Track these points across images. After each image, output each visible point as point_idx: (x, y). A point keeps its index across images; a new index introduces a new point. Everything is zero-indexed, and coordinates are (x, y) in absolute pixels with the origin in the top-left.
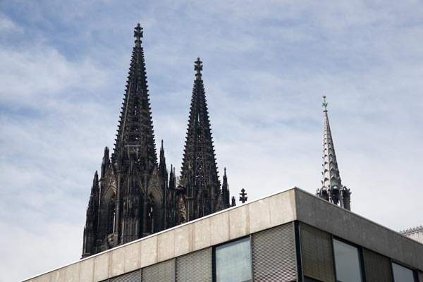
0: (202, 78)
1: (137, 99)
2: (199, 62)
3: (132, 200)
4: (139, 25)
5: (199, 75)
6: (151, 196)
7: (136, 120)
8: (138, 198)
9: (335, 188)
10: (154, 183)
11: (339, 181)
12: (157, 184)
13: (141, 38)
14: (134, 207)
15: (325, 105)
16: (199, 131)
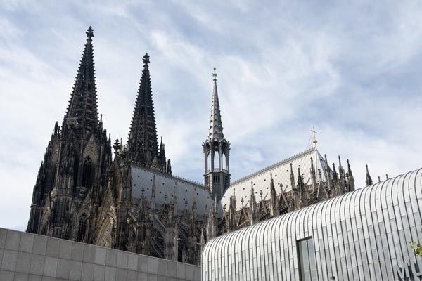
0: (149, 69)
1: (84, 83)
2: (146, 56)
3: (68, 161)
4: (90, 27)
5: (146, 66)
6: (88, 158)
7: (81, 100)
8: (73, 159)
9: (216, 140)
10: (91, 148)
11: (222, 136)
12: (94, 149)
13: (92, 38)
14: (69, 166)
15: (215, 75)
16: (143, 109)
